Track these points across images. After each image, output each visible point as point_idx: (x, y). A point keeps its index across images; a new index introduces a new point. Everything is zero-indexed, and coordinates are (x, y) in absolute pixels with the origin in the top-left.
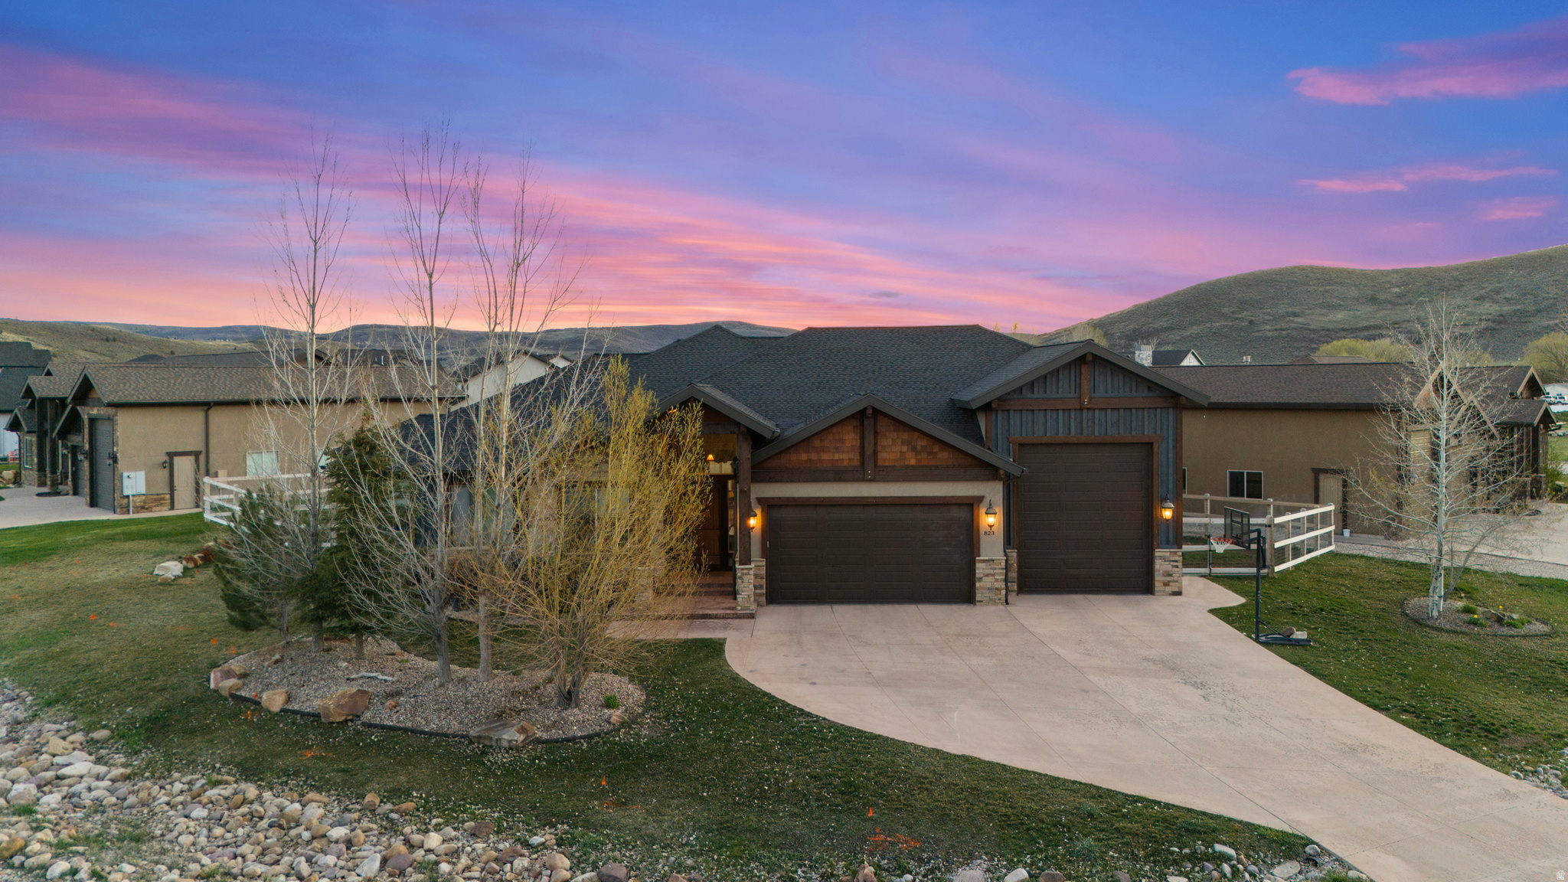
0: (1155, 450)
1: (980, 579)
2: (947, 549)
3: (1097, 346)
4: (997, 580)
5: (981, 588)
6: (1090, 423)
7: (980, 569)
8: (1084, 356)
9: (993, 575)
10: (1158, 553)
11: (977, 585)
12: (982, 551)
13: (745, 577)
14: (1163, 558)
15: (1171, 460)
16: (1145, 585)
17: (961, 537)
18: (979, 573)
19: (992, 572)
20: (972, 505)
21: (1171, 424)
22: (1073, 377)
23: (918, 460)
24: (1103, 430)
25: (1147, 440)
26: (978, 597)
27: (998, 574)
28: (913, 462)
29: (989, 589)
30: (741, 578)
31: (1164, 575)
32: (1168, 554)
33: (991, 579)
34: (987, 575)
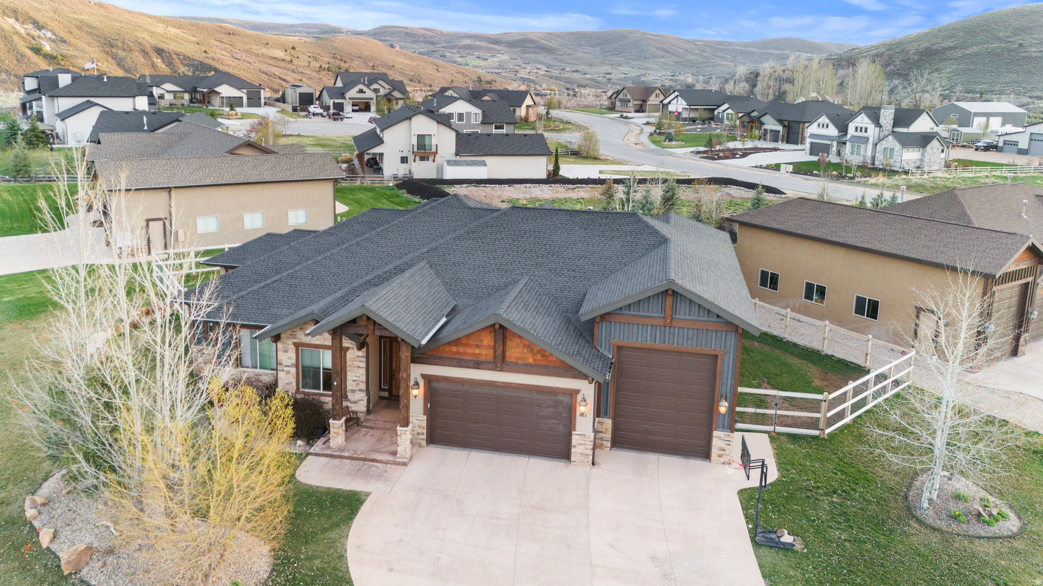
0: (719, 360)
1: (575, 446)
2: (554, 421)
3: (677, 285)
4: (586, 449)
5: (575, 452)
6: (671, 336)
7: (575, 440)
8: (667, 291)
9: (585, 445)
10: (715, 433)
11: (573, 450)
12: (577, 427)
13: (403, 436)
14: (719, 438)
15: (730, 369)
16: (705, 454)
17: (564, 415)
18: (574, 442)
19: (583, 442)
20: (572, 395)
21: (733, 344)
22: (660, 303)
23: (535, 360)
24: (681, 342)
25: (713, 353)
26: (573, 458)
27: (588, 445)
28: (531, 361)
29: (581, 454)
30: (400, 436)
31: (719, 450)
32: (723, 436)
33: (582, 447)
34: (580, 444)
